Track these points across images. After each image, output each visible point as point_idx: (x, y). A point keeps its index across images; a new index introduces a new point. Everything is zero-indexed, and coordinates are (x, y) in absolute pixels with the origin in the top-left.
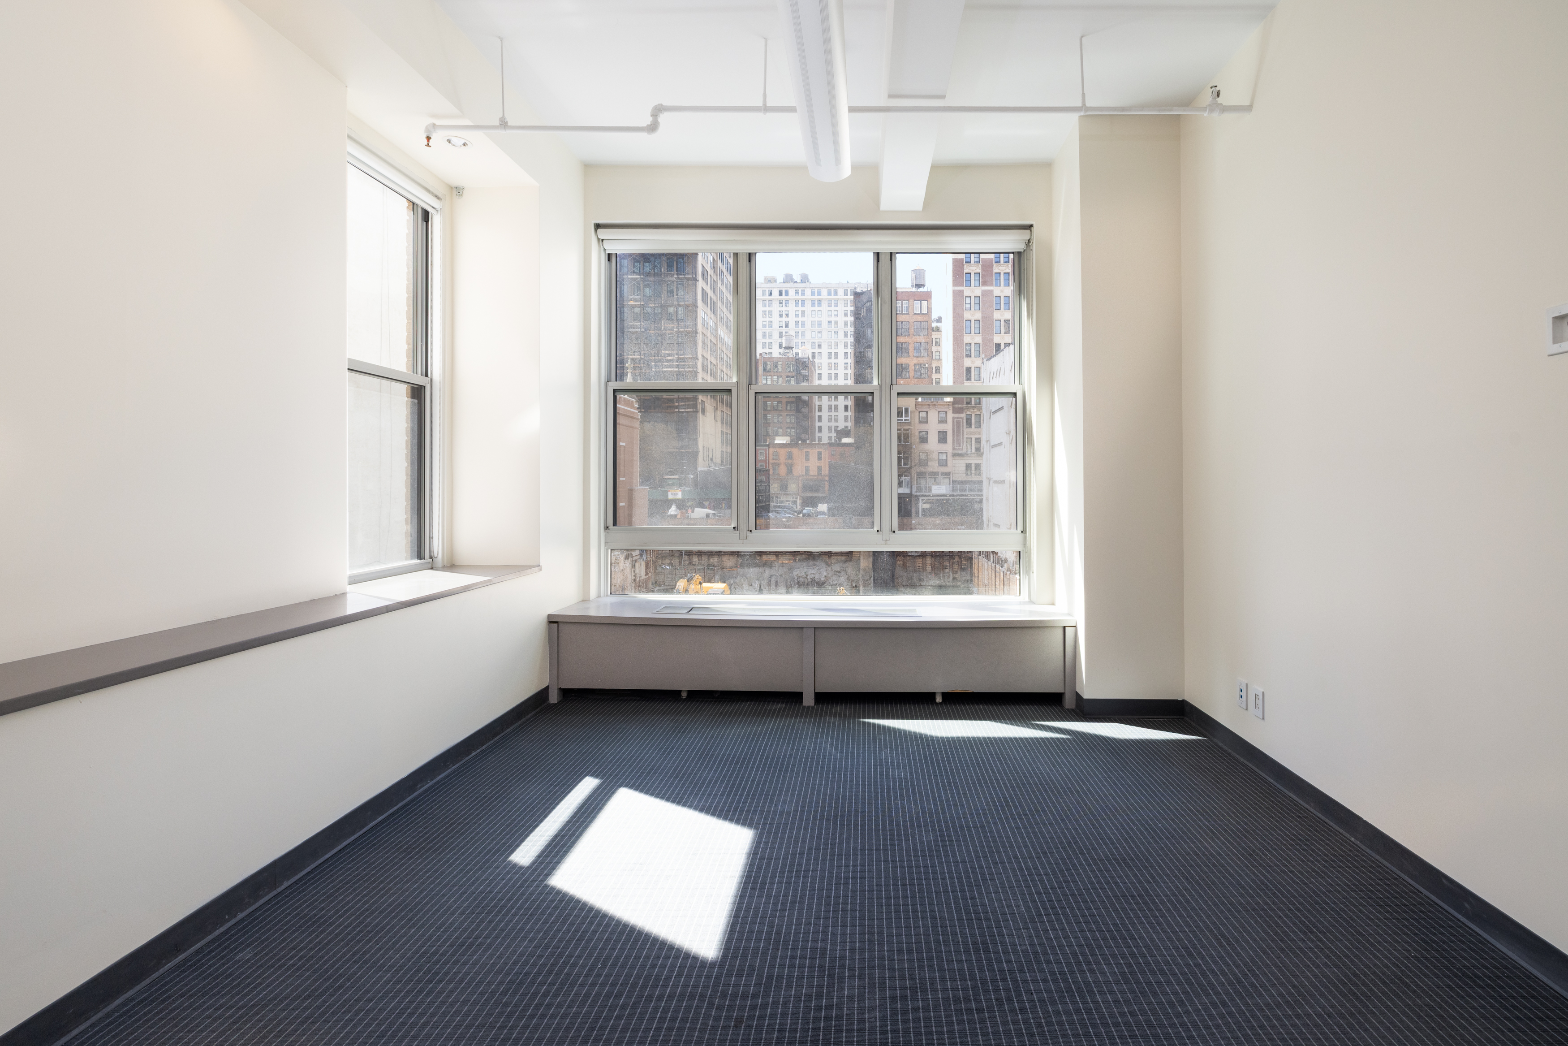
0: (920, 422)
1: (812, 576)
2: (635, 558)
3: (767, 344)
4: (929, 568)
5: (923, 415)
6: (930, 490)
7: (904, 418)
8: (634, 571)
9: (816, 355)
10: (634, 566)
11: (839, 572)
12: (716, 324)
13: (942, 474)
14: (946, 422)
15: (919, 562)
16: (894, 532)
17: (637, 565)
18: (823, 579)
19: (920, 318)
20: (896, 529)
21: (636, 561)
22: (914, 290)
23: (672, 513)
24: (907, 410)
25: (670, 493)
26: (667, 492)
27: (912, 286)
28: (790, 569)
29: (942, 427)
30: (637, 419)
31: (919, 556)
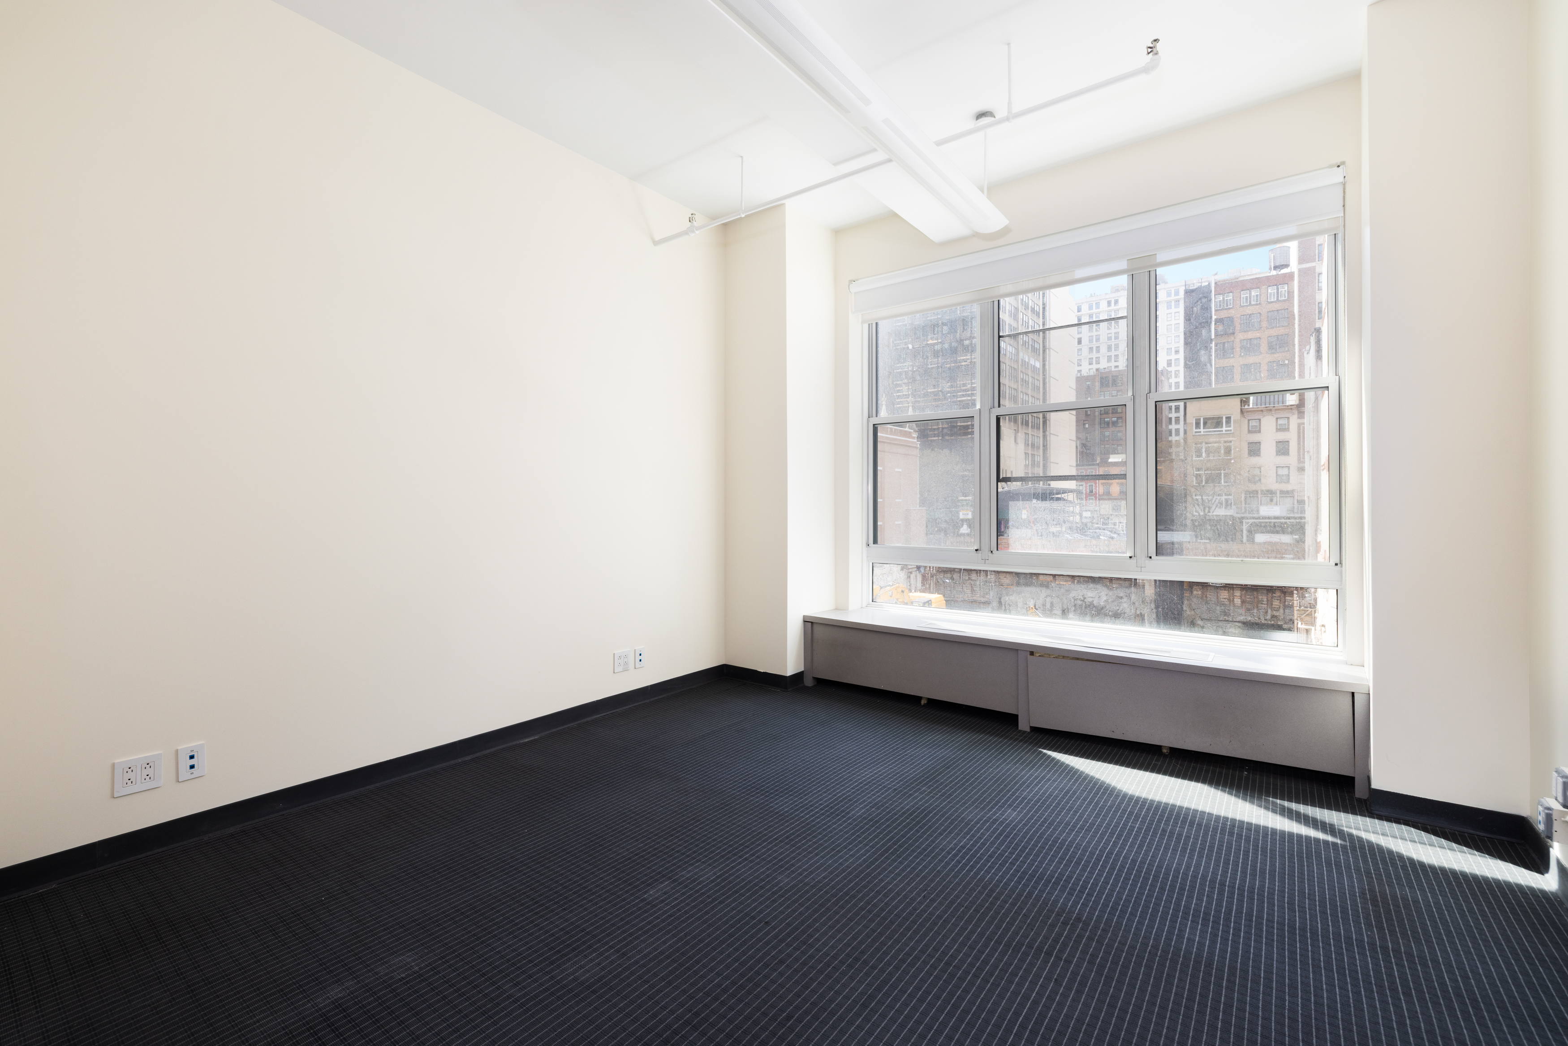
0: (1249, 432)
1: (1090, 600)
2: (910, 570)
3: (1113, 357)
4: (1238, 601)
5: (1253, 423)
6: (1258, 511)
7: (1224, 428)
8: (910, 581)
9: (1173, 362)
10: (909, 577)
11: (1121, 598)
12: (1017, 349)
13: (1282, 492)
14: (1287, 429)
15: (1224, 594)
16: (1151, 557)
17: (912, 576)
18: (1102, 604)
19: (1277, 306)
20: (1153, 555)
21: (911, 573)
22: (1274, 273)
23: (963, 532)
24: (1228, 419)
25: (961, 513)
26: (958, 513)
27: (1270, 269)
28: (1067, 591)
29: (1282, 436)
30: (916, 448)
31: (1223, 587)
